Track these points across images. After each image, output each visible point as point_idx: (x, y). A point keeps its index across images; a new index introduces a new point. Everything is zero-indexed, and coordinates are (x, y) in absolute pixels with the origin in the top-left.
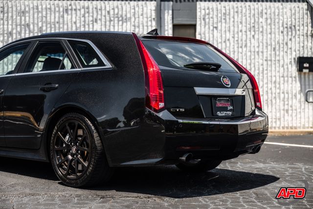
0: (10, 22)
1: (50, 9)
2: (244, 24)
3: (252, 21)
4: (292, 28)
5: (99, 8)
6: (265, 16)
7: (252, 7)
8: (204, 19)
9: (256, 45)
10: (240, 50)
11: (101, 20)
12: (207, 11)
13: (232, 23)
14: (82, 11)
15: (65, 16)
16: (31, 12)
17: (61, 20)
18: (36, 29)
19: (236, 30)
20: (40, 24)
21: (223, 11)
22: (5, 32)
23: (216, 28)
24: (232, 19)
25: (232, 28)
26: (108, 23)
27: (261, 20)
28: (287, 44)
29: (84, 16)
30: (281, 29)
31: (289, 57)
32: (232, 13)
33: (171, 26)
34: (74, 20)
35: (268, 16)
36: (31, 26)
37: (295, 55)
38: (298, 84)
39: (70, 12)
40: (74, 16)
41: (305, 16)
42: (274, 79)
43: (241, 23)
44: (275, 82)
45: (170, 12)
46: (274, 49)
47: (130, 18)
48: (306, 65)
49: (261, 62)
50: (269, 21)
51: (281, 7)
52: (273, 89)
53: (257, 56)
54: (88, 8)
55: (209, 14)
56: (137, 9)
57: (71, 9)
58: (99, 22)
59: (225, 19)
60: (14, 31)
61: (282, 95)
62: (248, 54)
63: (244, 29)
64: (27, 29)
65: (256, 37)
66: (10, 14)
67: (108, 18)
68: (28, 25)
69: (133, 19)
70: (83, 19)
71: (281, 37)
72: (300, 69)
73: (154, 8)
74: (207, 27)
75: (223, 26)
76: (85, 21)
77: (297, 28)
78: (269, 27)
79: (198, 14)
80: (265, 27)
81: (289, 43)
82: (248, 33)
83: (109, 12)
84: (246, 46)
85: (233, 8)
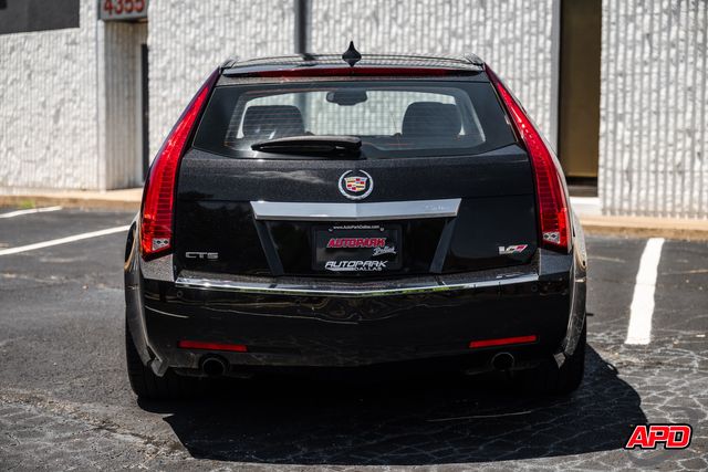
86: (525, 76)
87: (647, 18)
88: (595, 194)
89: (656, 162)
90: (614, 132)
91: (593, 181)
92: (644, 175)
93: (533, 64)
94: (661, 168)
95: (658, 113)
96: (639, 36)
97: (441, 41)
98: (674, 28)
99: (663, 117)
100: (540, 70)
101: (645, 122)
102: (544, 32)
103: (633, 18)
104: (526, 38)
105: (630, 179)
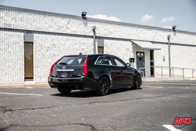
0: (48, 43)
1: (61, 39)
2: (116, 47)
3: (118, 46)
4: (128, 49)
5: (76, 39)
8: (106, 45)
12: (107, 43)
14: (72, 40)
15: (66, 42)
16: (55, 40)
17: (65, 44)
18: (57, 46)
19: (114, 49)
21: (111, 43)
22: (47, 47)
24: (113, 46)
26: (79, 45)
27: (120, 46)
28: (127, 54)
30: (125, 49)
31: (127, 58)
32: (113, 44)
33: (97, 47)
34: (69, 43)
35: (122, 45)
36: (56, 45)
37: (129, 57)
39: (68, 41)
41: (131, 46)
45: (97, 42)
47: (86, 44)
48: (132, 61)
50: (122, 47)
51: (125, 42)
56: (88, 41)
58: (77, 44)
60: (50, 47)
64: (54, 46)
65: (119, 51)
66: (48, 40)
67: (79, 43)
69: (87, 44)
70: (72, 43)
71: (125, 52)
74: (107, 48)
75: (111, 48)
79: (104, 43)
82: (117, 50)
83: (79, 41)
85: (113, 42)
86: (18, 59)
87: (42, 51)
88: (33, 80)
89: (45, 74)
90: (37, 69)
91: (32, 78)
92: (43, 76)
93: (20, 57)
94: (46, 75)
95: (45, 66)
96: (41, 53)
98: (47, 53)
99: (46, 67)
100: (22, 58)
101: (43, 68)
102: (22, 51)
103: (40, 51)
104: (18, 52)
105: (40, 77)
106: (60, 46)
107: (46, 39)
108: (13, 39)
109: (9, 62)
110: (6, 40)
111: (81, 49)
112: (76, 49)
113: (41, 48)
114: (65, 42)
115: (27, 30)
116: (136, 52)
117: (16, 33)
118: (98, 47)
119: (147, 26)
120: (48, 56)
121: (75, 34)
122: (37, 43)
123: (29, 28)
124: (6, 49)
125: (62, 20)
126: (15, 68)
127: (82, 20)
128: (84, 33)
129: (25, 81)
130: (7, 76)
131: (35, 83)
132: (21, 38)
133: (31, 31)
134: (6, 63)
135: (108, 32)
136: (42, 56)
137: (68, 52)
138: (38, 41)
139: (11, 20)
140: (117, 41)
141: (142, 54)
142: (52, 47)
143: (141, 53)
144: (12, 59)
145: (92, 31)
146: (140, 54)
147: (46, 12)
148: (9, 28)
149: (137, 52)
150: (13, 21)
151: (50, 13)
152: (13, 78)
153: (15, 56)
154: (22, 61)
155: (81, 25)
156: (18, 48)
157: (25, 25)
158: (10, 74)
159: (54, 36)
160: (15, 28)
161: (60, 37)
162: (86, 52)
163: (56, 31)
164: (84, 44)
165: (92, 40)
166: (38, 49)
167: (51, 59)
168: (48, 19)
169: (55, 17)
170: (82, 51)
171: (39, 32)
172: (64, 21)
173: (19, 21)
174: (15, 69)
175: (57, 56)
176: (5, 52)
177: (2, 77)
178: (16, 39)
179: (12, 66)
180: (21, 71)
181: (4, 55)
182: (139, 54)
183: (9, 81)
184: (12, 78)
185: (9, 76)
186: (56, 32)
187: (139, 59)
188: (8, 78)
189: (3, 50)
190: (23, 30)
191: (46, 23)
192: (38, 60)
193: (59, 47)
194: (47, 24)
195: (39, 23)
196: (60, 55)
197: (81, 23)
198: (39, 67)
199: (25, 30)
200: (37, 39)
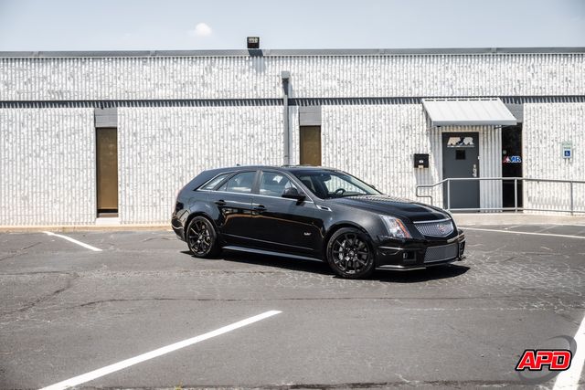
0: (154, 127)
1: (189, 114)
2: (364, 124)
3: (372, 121)
4: (409, 127)
5: (233, 112)
6: (383, 117)
7: (372, 109)
8: (328, 121)
9: (376, 143)
10: (361, 148)
11: (234, 123)
12: (330, 114)
13: (353, 124)
14: (218, 115)
15: (203, 120)
16: (172, 117)
17: (199, 125)
18: (176, 132)
19: (357, 130)
20: (180, 128)
21: (345, 113)
22: (150, 136)
23: (339, 128)
24: (353, 121)
25: (353, 129)
26: (241, 126)
27: (380, 120)
28: (404, 142)
29: (219, 120)
30: (399, 128)
31: (406, 154)
32: (353, 114)
33: (298, 128)
34: (210, 124)
35: (387, 117)
36: (173, 131)
37: (412, 152)
38: (415, 179)
39: (206, 117)
40: (210, 120)
41: (421, 117)
42: (392, 174)
43: (362, 124)
44: (393, 177)
45: (297, 115)
46: (392, 147)
47: (261, 121)
48: (421, 162)
49: (380, 159)
50: (387, 121)
51: (398, 109)
52: (392, 183)
53: (376, 154)
54: (223, 113)
55: (332, 116)
56: (267, 113)
57: (208, 114)
59: (347, 120)
60: (158, 135)
61: (400, 189)
62: (369, 152)
63: (364, 130)
64: (169, 133)
65: (376, 136)
66: (153, 120)
67: (240, 121)
68: (170, 129)
70: (218, 123)
71: (399, 137)
72: (416, 166)
73: (281, 112)
74: (330, 128)
75: (345, 127)
76: (220, 125)
77: (414, 127)
78: (387, 127)
79: (323, 116)
80: (384, 127)
81: (406, 141)
82: (368, 133)
83: (241, 117)
84: (366, 144)
85: (354, 110)
86: (81, 168)
87: (138, 147)
88: (117, 216)
89: (144, 202)
90: (125, 191)
93: (85, 163)
95: (144, 183)
96: (135, 153)
97: (35, 151)
98: (150, 151)
101: (139, 187)
102: (90, 150)
103: (132, 146)
104: (81, 152)
105: (133, 209)
106: (184, 132)
107: (147, 118)
108: (68, 124)
109: (62, 176)
110: (53, 128)
111: (244, 137)
112: (230, 138)
113: (136, 141)
114: (200, 121)
115: (101, 101)
116: (443, 134)
117: (76, 109)
118: (300, 127)
119: (489, 49)
120: (153, 158)
121: (228, 98)
122: (124, 129)
123: (107, 94)
124: (53, 146)
125: (192, 66)
126: (75, 187)
127: (247, 58)
128: (255, 92)
129: (98, 217)
130: (56, 207)
131: (121, 223)
132: (88, 121)
133: (112, 101)
134: (55, 178)
135: (335, 83)
136: (139, 158)
137: (207, 146)
138: (127, 123)
139: (64, 82)
140: (368, 106)
141: (468, 141)
142: (163, 137)
143: (462, 136)
144: (67, 168)
145: (281, 85)
146: (458, 139)
147: (148, 53)
148: (61, 99)
149: (446, 137)
150: (68, 82)
151: (156, 53)
152: (70, 210)
153: (73, 161)
154: (89, 171)
155: (247, 73)
156: (81, 143)
157: (95, 89)
158: (64, 202)
159: (168, 108)
160: (72, 99)
161: (185, 109)
162: (261, 144)
163: (173, 96)
164: (255, 122)
165: (280, 109)
166: (127, 143)
167: (162, 165)
168: (151, 69)
169: (171, 62)
170: (248, 142)
171: (132, 101)
172: (197, 68)
173: (84, 82)
174: (74, 190)
175: (178, 157)
176: (51, 154)
177: (46, 209)
178: (76, 124)
179: (67, 184)
180: (87, 196)
181: (50, 160)
182: (453, 141)
183: (62, 217)
184: (67, 211)
185: (62, 205)
186: (175, 98)
187: (455, 157)
188: (59, 210)
189: (47, 150)
190: (93, 101)
191: (148, 77)
192: (128, 168)
193: (181, 135)
194: (150, 80)
195: (131, 80)
196: (184, 154)
197: (247, 67)
198: (131, 185)
199: (97, 101)
200: (125, 119)
